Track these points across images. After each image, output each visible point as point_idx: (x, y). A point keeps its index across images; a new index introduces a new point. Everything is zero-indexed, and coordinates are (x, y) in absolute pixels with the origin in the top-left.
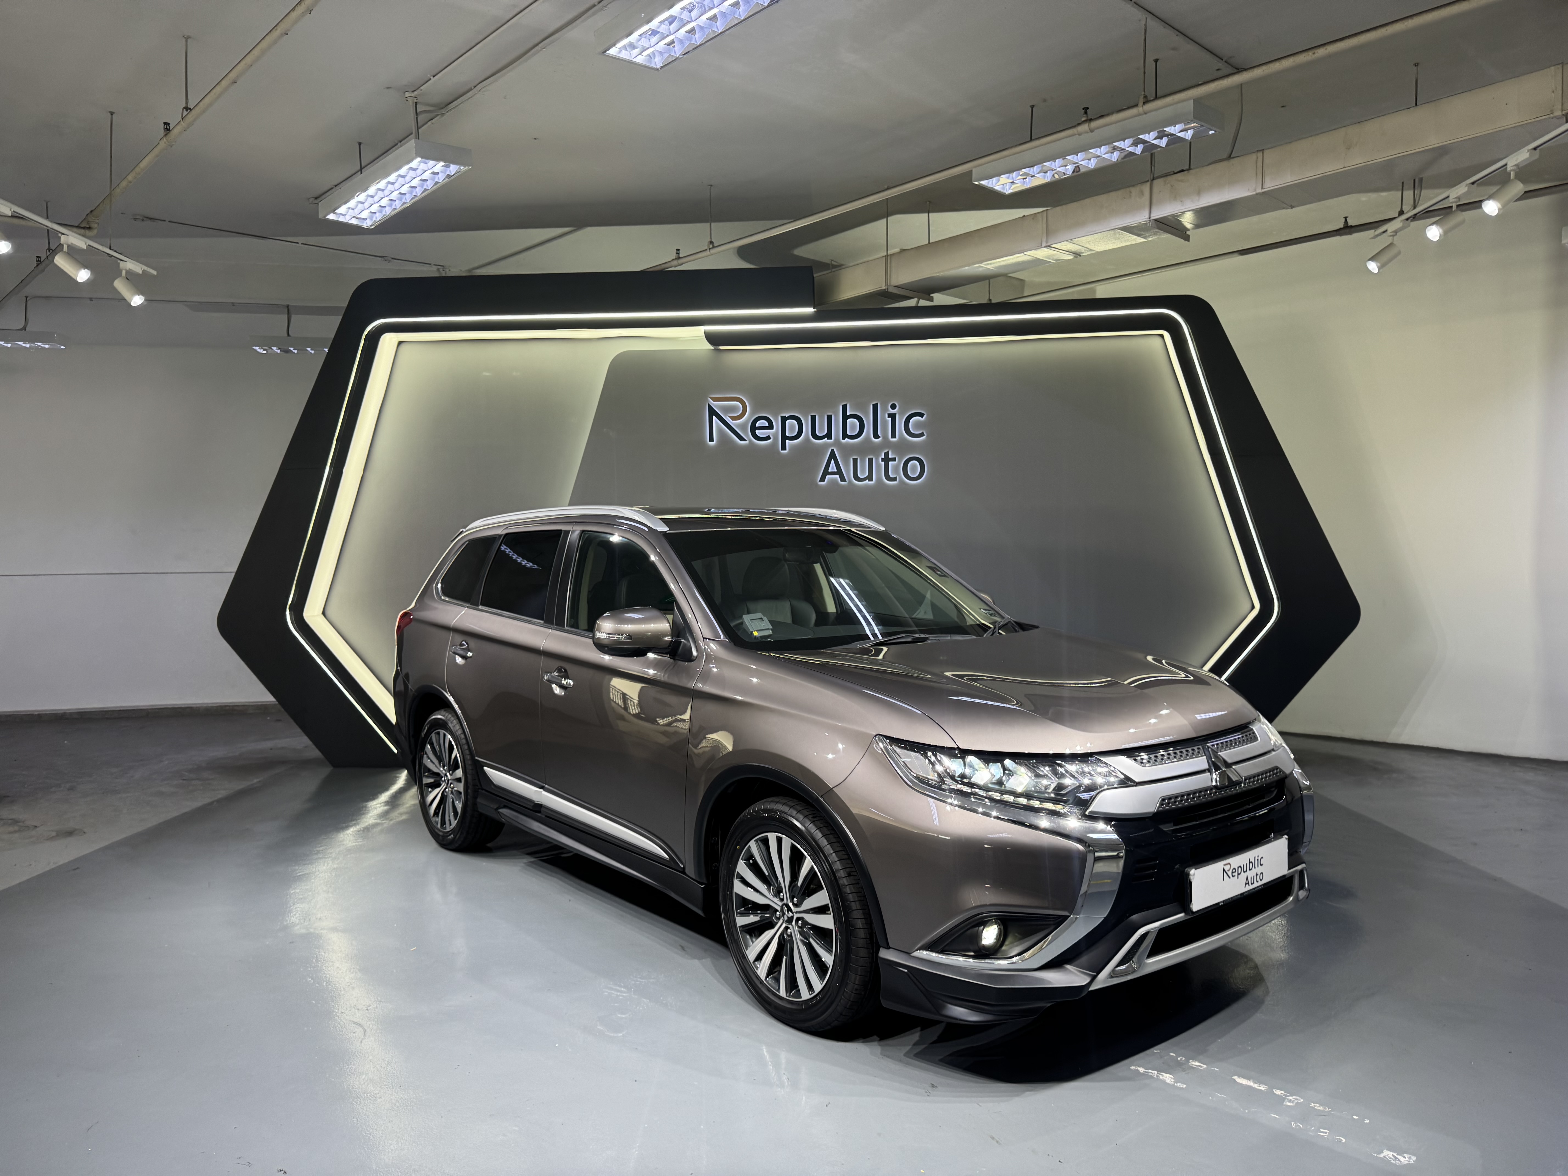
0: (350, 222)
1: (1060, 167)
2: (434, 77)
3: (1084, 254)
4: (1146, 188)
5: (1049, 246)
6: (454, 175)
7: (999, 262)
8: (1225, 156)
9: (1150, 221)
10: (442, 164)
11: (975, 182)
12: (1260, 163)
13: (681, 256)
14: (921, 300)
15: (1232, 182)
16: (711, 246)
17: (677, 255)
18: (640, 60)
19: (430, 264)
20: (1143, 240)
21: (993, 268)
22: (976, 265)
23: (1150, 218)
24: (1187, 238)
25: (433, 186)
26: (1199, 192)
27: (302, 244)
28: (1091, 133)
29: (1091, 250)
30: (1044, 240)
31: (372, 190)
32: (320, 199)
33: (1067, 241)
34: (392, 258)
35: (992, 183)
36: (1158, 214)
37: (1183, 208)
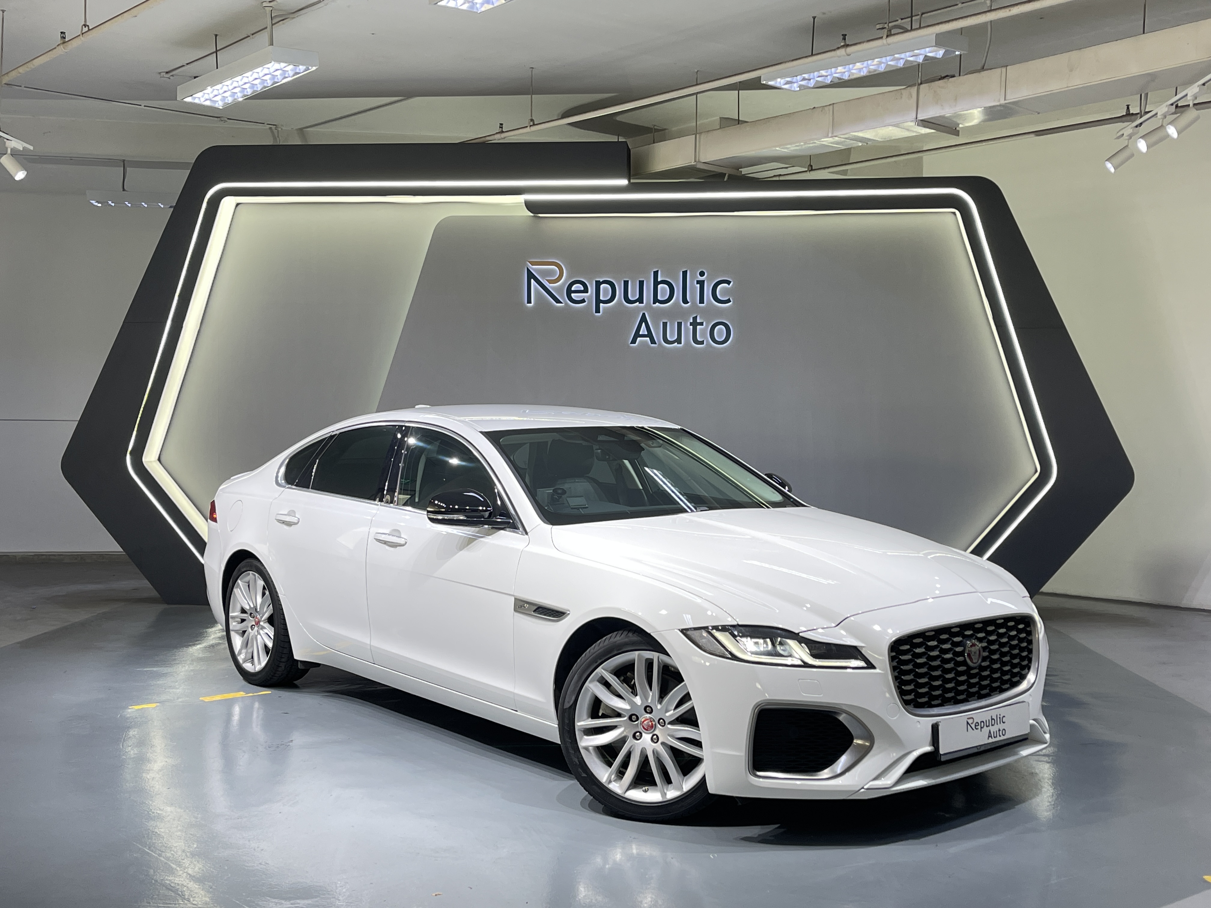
0: (204, 104)
4: (914, 91)
5: (836, 136)
6: (303, 73)
8: (979, 68)
9: (917, 121)
10: (293, 65)
11: (765, 82)
12: (1004, 76)
13: (504, 130)
15: (981, 91)
16: (532, 123)
17: (501, 129)
18: (465, 7)
19: (263, 123)
22: (774, 148)
23: (916, 118)
24: (956, 133)
25: (282, 80)
28: (848, 56)
31: (228, 82)
32: (171, 74)
33: (849, 133)
34: (228, 119)
35: (780, 83)
36: (926, 114)
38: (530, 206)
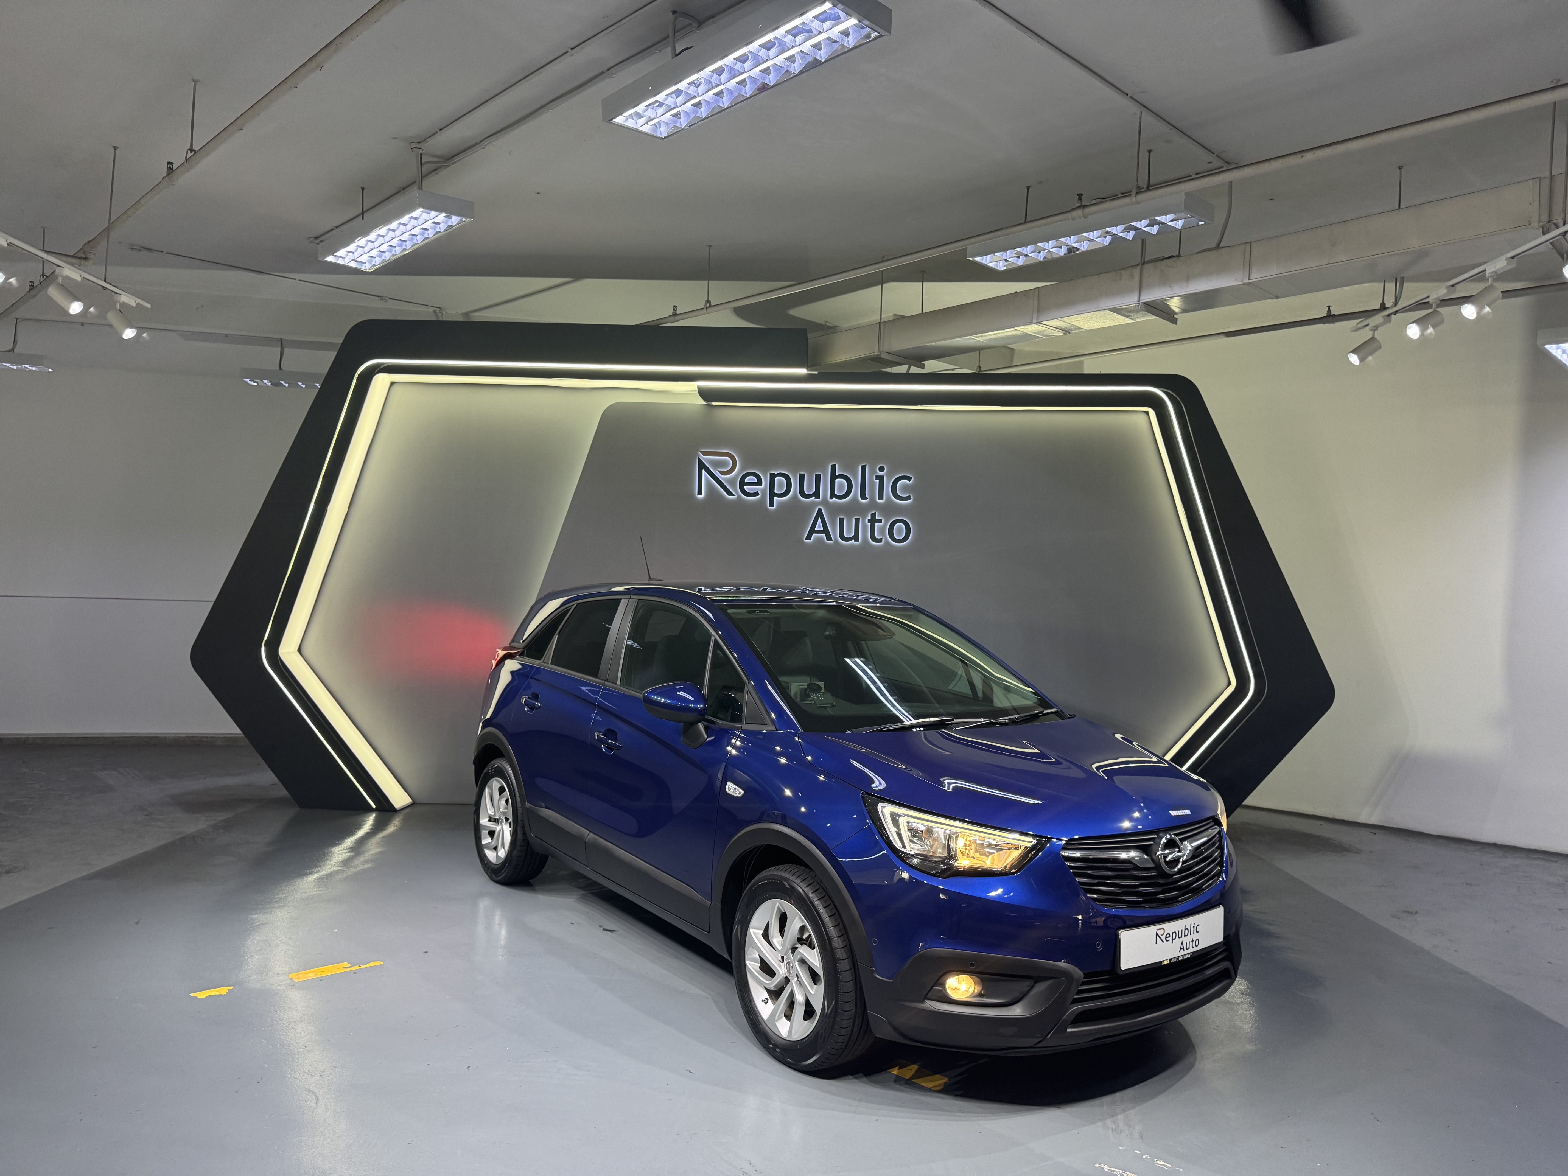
0: (349, 264)
1: (1053, 248)
2: (440, 130)
3: (1073, 332)
4: (1136, 271)
5: (1040, 323)
6: (455, 226)
7: (990, 335)
8: (1214, 246)
9: (1139, 304)
10: (445, 215)
11: (969, 257)
12: (1247, 255)
13: (678, 313)
14: (912, 367)
15: (1220, 270)
16: (708, 305)
17: (674, 311)
18: (646, 129)
19: (427, 305)
20: (1132, 321)
21: (984, 340)
22: (967, 337)
23: (1139, 301)
24: (1174, 321)
25: (434, 235)
26: (1188, 279)
27: (299, 280)
28: (1083, 218)
29: (1081, 328)
30: (1035, 317)
31: (373, 236)
32: (320, 239)
33: (1057, 319)
34: (390, 298)
35: (986, 259)
36: (1147, 297)
37: (1172, 293)
38: (703, 393)
